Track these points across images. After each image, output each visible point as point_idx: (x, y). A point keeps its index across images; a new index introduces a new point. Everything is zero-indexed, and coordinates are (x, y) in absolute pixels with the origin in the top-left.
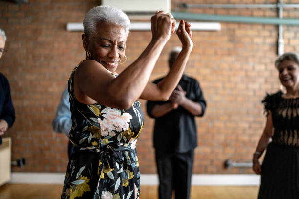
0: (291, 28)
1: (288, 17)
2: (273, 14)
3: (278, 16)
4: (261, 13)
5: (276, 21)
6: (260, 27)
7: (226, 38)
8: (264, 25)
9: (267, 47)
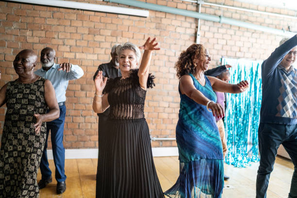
0: (206, 23)
1: (205, 13)
2: (194, 8)
3: (197, 11)
4: (184, 6)
5: (196, 15)
6: (183, 19)
7: (153, 25)
8: (186, 17)
9: (187, 37)
